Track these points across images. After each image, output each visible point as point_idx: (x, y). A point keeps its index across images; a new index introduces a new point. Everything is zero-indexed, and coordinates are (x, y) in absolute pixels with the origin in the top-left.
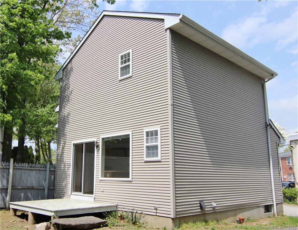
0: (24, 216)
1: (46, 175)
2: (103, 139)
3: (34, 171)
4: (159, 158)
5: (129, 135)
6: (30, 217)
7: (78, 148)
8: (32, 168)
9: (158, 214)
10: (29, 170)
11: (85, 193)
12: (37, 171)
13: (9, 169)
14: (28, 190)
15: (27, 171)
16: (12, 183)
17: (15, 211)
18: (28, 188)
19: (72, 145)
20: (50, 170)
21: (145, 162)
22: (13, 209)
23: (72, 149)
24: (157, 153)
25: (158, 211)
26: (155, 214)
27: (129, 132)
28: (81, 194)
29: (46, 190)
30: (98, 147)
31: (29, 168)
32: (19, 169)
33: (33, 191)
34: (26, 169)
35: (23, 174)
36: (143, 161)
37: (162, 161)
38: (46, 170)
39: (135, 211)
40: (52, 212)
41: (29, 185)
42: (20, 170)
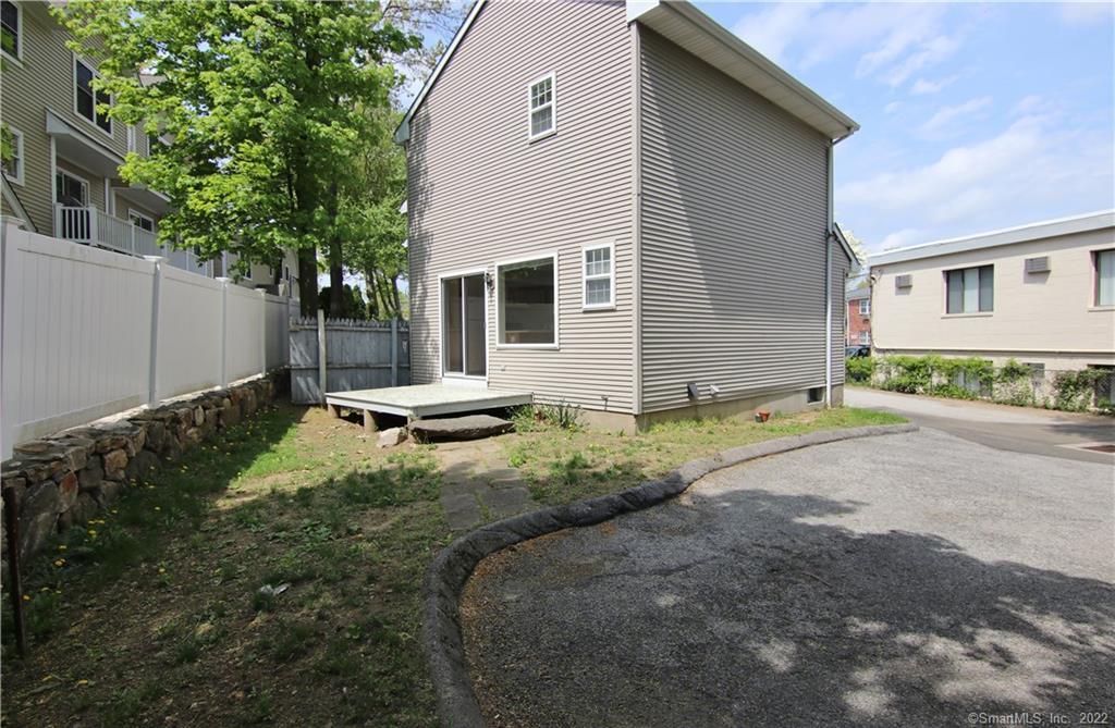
0: (356, 417)
1: (391, 340)
2: (500, 268)
3: (367, 334)
4: (611, 304)
5: (552, 258)
6: (368, 419)
7: (451, 286)
8: (363, 329)
9: (609, 409)
10: (356, 331)
11: (468, 373)
12: (373, 335)
13: (317, 330)
14: (359, 370)
15: (353, 334)
16: (327, 357)
17: (338, 408)
18: (359, 367)
19: (439, 282)
20: (398, 332)
21: (585, 312)
22: (334, 406)
23: (439, 289)
24: (608, 294)
25: (609, 403)
26: (603, 408)
27: (553, 253)
28: (463, 375)
29: (395, 369)
30: (490, 283)
31: (359, 329)
32: (336, 330)
33: (368, 371)
34: (350, 331)
35: (345, 340)
36: (581, 311)
37: (618, 308)
38: (390, 332)
39: (566, 404)
40: (407, 408)
41: (360, 360)
42: (339, 333)
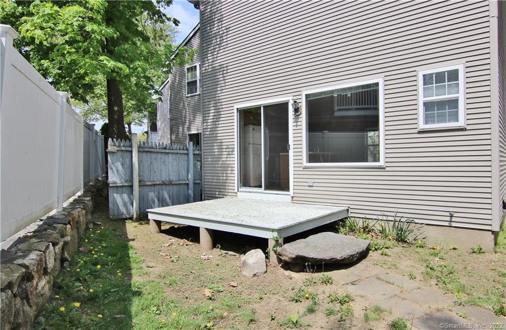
1: (188, 161)
3: (170, 156)
4: (461, 123)
5: (377, 84)
8: (167, 151)
9: (454, 224)
10: (162, 153)
11: (267, 188)
12: (174, 156)
13: (131, 152)
14: (164, 187)
15: (159, 155)
16: (140, 176)
18: (164, 184)
19: (235, 111)
20: (194, 154)
21: (420, 132)
22: (155, 221)
23: (235, 117)
24: (456, 114)
25: (454, 219)
26: (447, 224)
27: (380, 80)
28: (262, 190)
29: (191, 186)
30: (297, 110)
31: (163, 151)
32: (147, 152)
33: (171, 187)
34: (158, 152)
35: (153, 160)
36: (416, 131)
37: (468, 127)
38: (188, 154)
39: (398, 219)
40: (273, 230)
41: (165, 178)
42: (149, 154)
